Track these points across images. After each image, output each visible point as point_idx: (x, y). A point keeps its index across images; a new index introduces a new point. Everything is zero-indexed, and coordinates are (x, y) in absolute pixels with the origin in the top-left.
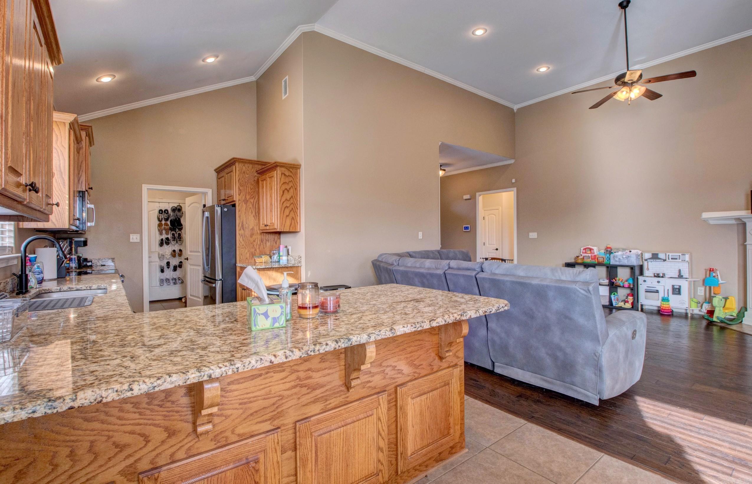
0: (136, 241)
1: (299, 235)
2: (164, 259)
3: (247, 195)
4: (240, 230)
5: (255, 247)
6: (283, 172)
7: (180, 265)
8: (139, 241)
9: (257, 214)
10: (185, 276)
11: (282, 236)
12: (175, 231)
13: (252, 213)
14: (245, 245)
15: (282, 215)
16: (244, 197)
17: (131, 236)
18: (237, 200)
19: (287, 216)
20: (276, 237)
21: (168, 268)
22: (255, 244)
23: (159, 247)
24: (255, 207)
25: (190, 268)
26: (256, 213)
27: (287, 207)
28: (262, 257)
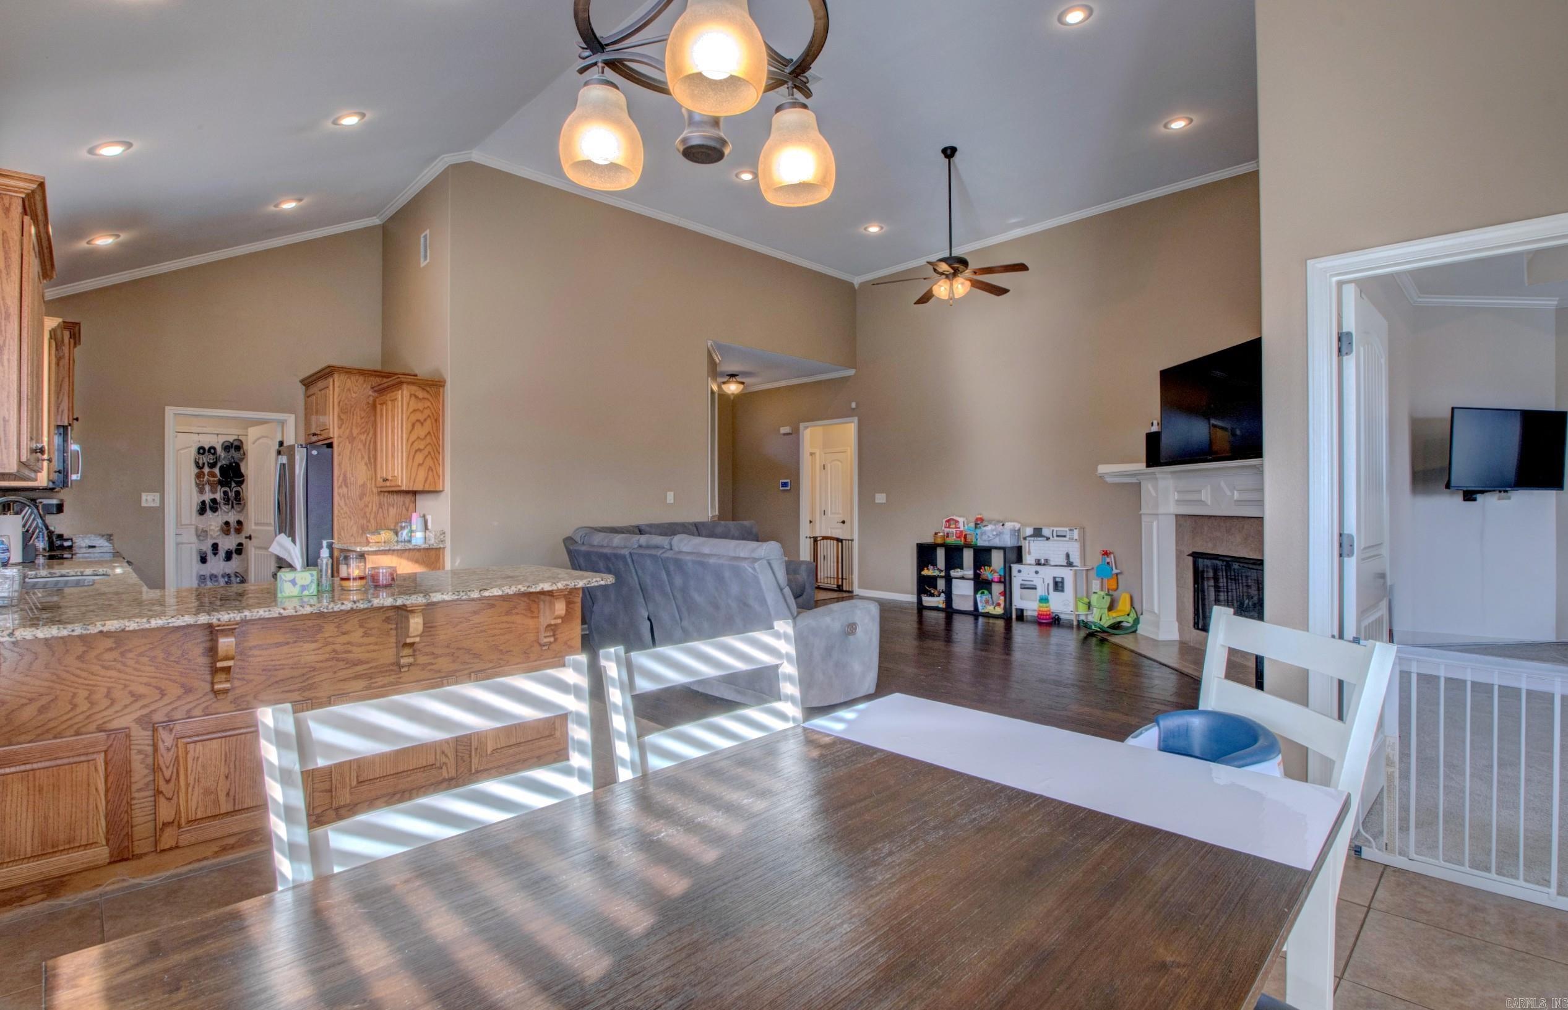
0: (152, 505)
1: (443, 495)
2: (206, 539)
3: (354, 427)
4: (340, 487)
5: (368, 515)
6: (413, 392)
7: (239, 550)
8: (158, 505)
9: (372, 461)
10: (246, 571)
11: (418, 497)
12: (230, 487)
13: (363, 458)
14: (348, 512)
15: (411, 460)
16: (348, 431)
17: (144, 496)
18: (336, 436)
19: (420, 465)
20: (408, 499)
21: (215, 554)
22: (368, 510)
23: (198, 515)
24: (369, 449)
25: (255, 554)
26: (369, 458)
27: (419, 450)
28: (380, 534)
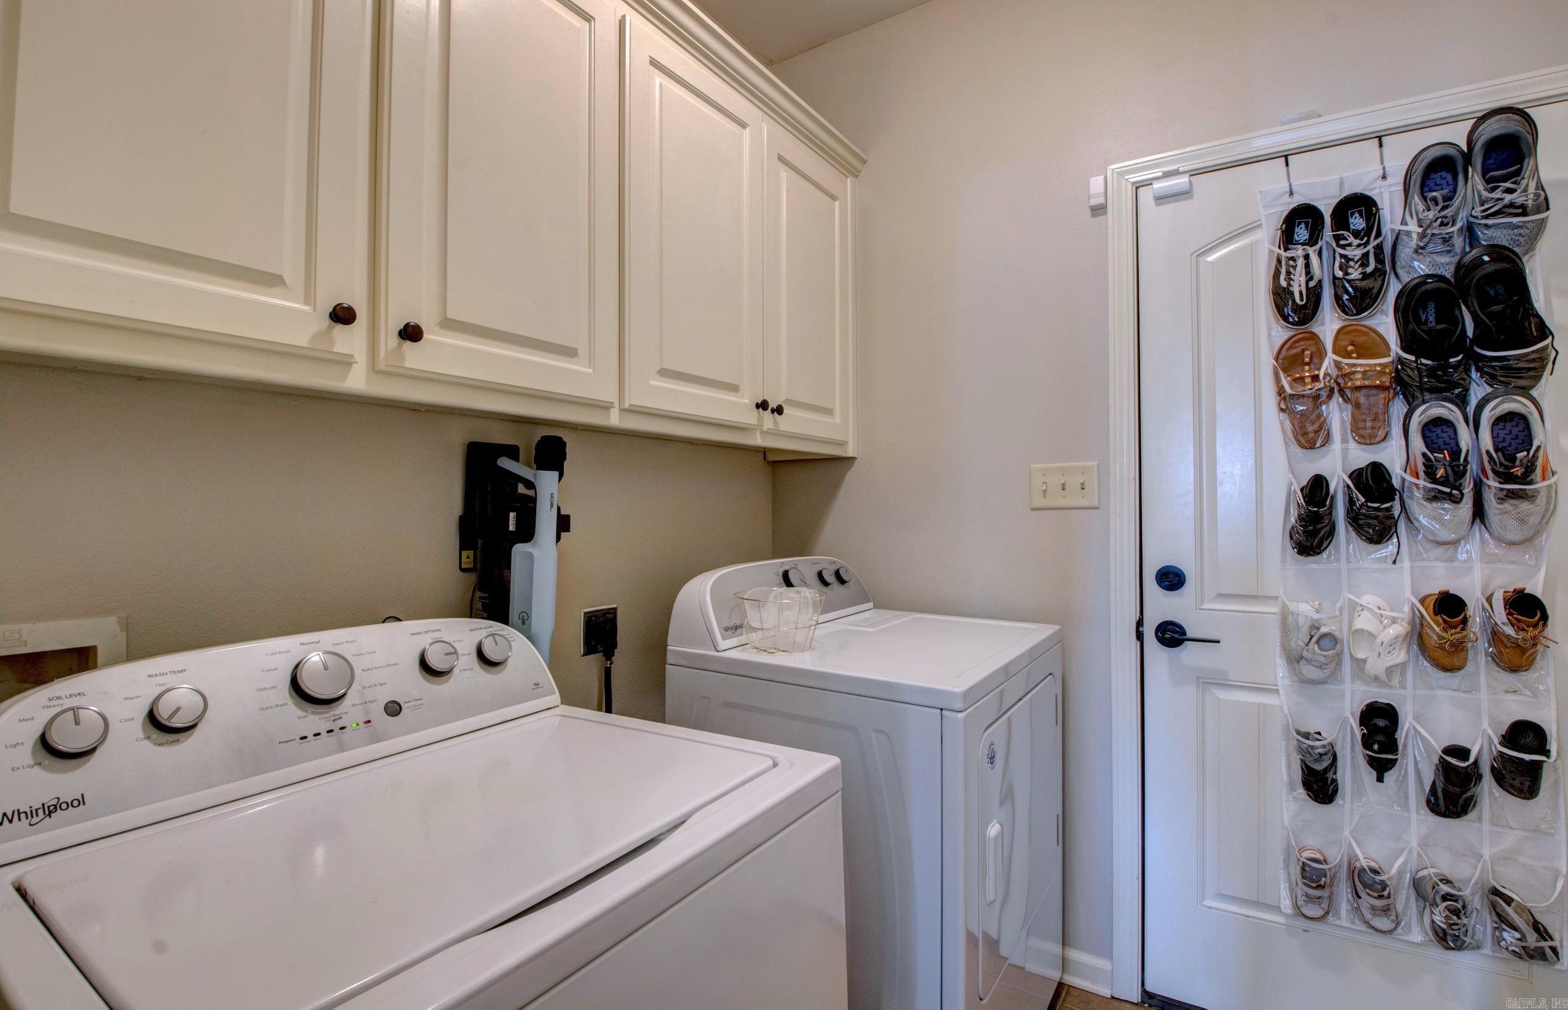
2: (1334, 676)
12: (1461, 401)
21: (1381, 767)
23: (1291, 552)
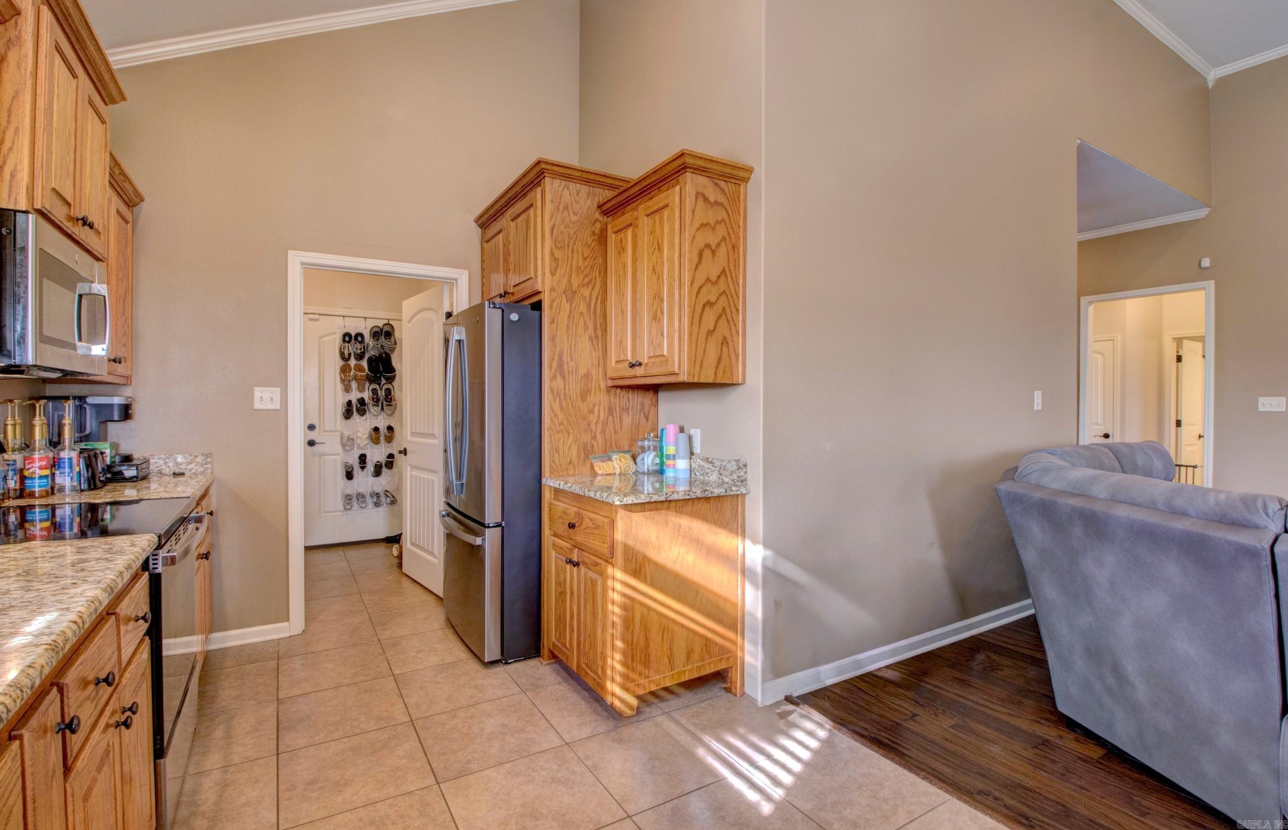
0: (269, 406)
2: (353, 449)
3: (574, 275)
4: (554, 378)
5: (593, 427)
6: (700, 190)
7: (390, 462)
8: (278, 407)
9: (599, 333)
10: (399, 488)
11: (662, 395)
12: (379, 384)
13: (586, 328)
14: (565, 422)
16: (565, 281)
17: (258, 392)
18: (547, 288)
20: (646, 399)
21: (363, 468)
22: (593, 418)
23: (343, 419)
24: (595, 312)
26: (595, 329)
28: (610, 459)
